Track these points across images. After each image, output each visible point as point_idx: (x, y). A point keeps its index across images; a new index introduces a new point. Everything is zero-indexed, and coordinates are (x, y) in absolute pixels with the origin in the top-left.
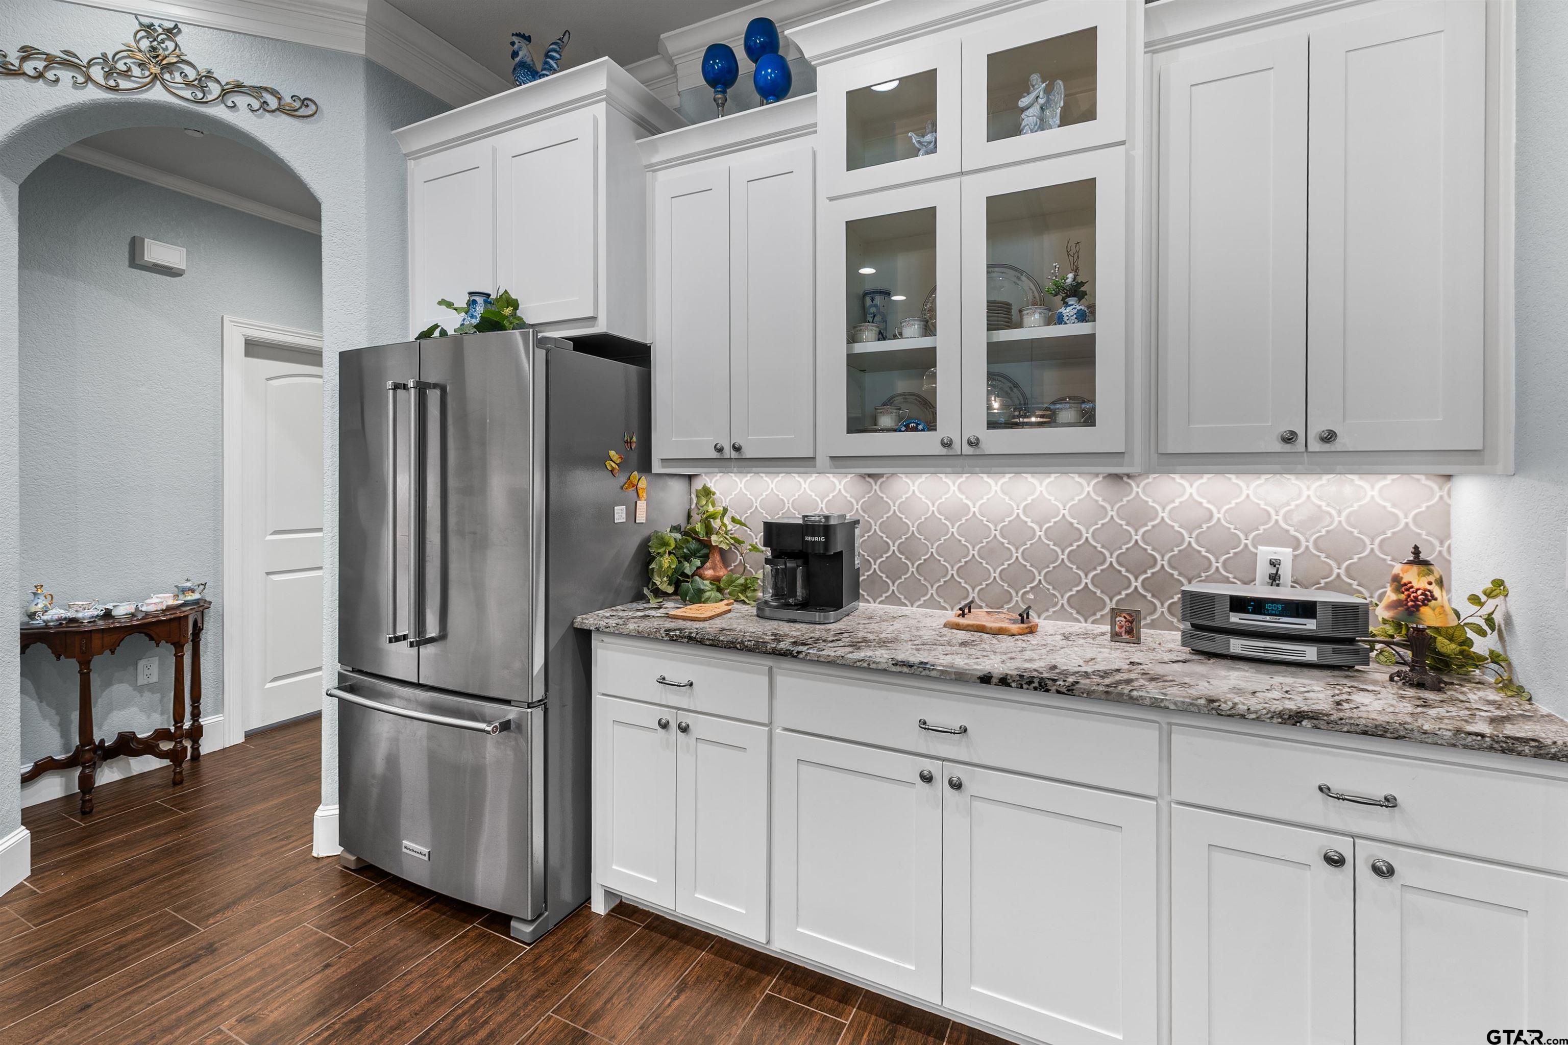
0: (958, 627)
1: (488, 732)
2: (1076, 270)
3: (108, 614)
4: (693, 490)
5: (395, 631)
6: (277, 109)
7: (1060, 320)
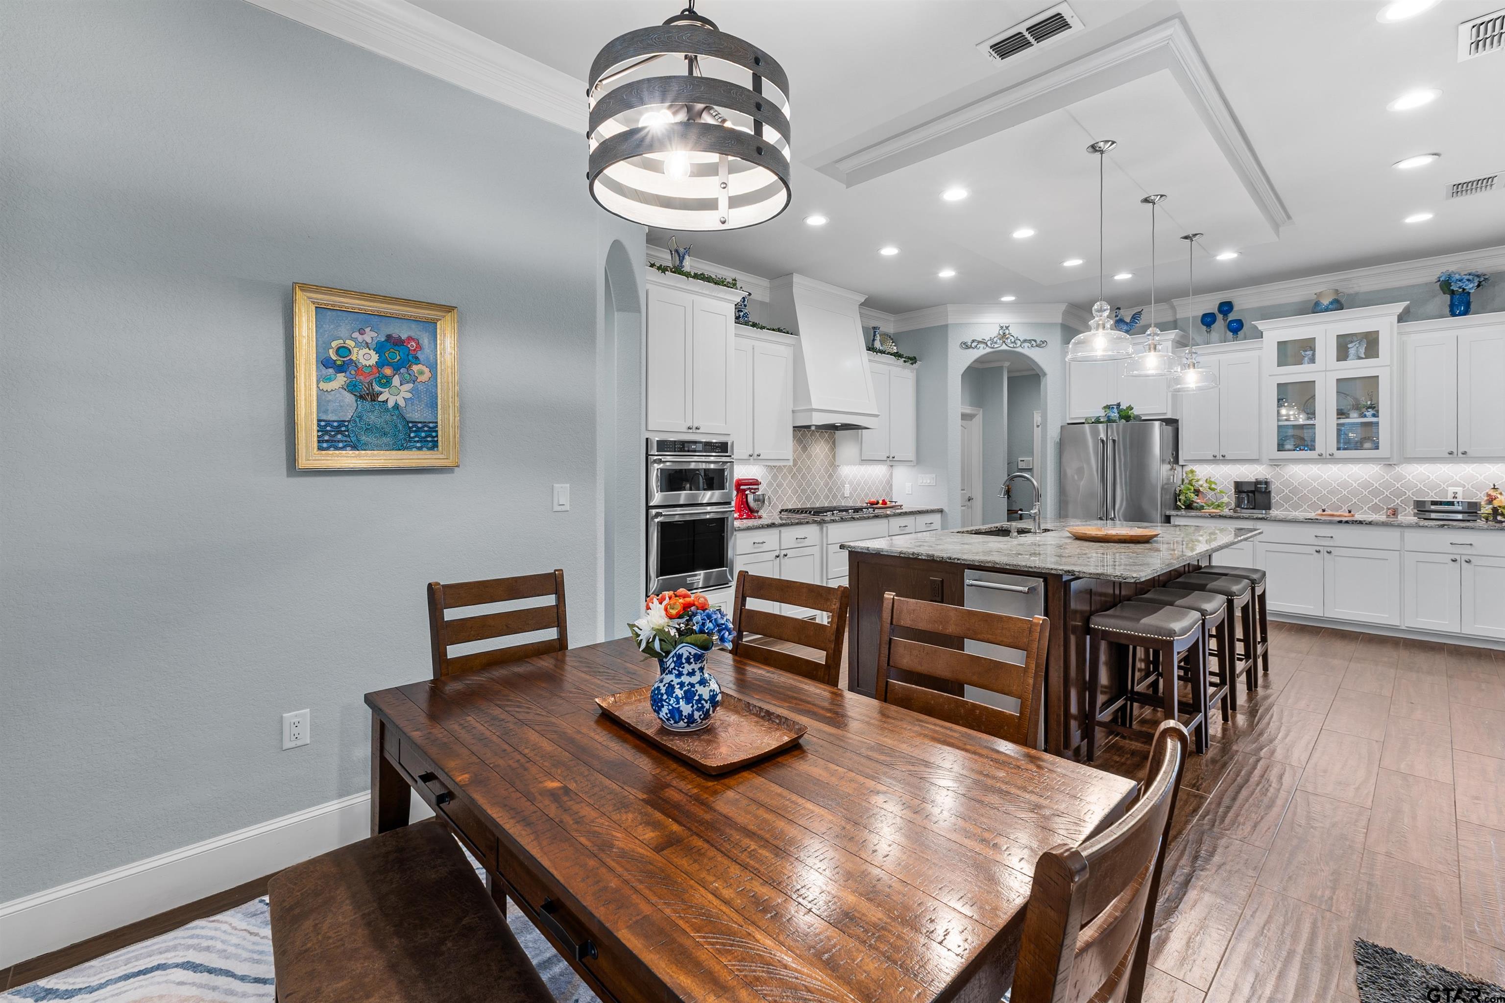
0: (1322, 515)
2: (1371, 400)
4: (1184, 471)
7: (1365, 416)
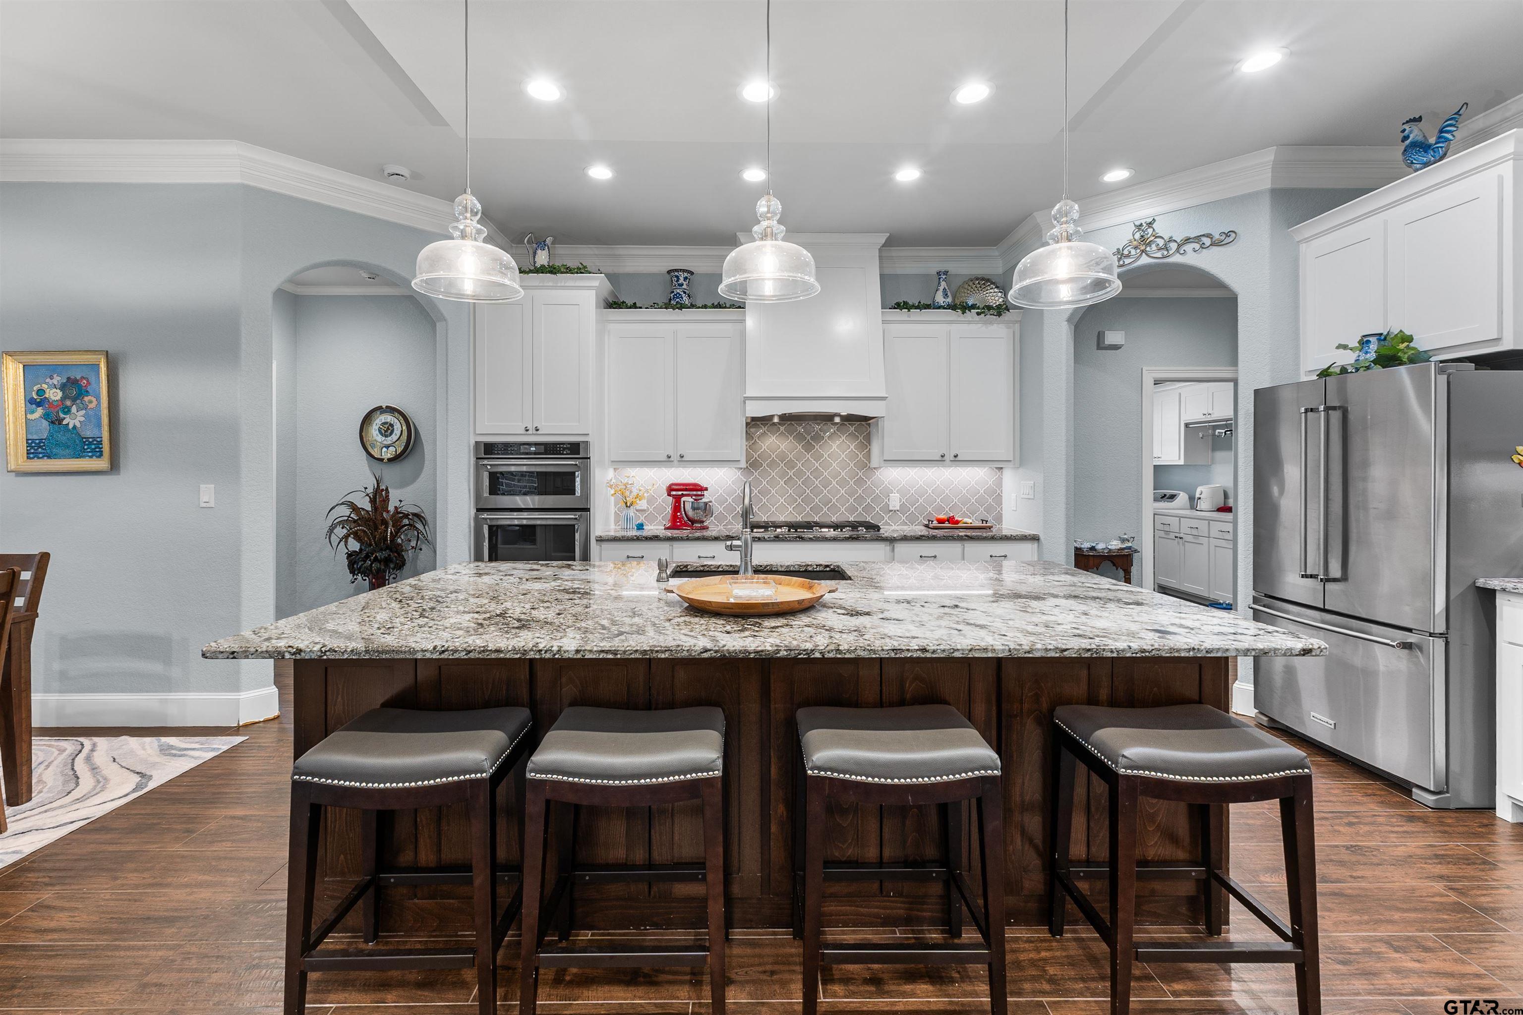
1: (1393, 646)
3: (1093, 549)
5: (1306, 571)
6: (1211, 245)
